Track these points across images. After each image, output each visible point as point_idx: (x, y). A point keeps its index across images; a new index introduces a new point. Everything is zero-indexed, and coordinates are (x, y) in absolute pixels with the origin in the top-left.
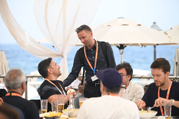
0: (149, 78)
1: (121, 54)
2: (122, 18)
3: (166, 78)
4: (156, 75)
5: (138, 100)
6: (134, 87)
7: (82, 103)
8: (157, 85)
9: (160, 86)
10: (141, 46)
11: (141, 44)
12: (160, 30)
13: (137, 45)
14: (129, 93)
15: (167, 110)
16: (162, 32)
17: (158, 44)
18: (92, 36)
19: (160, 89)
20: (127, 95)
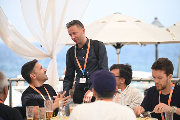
0: (149, 81)
1: (118, 54)
2: (118, 13)
3: (169, 81)
4: (157, 77)
5: (136, 106)
6: (132, 91)
7: (72, 109)
8: (157, 88)
9: (161, 90)
10: (140, 45)
11: (140, 43)
12: (161, 26)
13: (136, 43)
14: (125, 98)
15: (169, 117)
16: (164, 29)
17: (159, 43)
18: (84, 33)
19: (161, 94)
20: (123, 100)
